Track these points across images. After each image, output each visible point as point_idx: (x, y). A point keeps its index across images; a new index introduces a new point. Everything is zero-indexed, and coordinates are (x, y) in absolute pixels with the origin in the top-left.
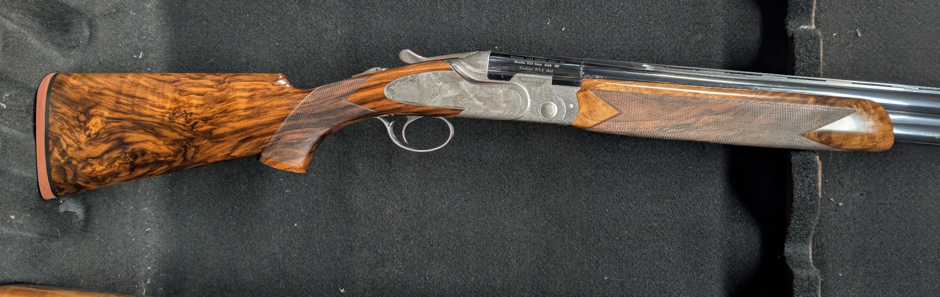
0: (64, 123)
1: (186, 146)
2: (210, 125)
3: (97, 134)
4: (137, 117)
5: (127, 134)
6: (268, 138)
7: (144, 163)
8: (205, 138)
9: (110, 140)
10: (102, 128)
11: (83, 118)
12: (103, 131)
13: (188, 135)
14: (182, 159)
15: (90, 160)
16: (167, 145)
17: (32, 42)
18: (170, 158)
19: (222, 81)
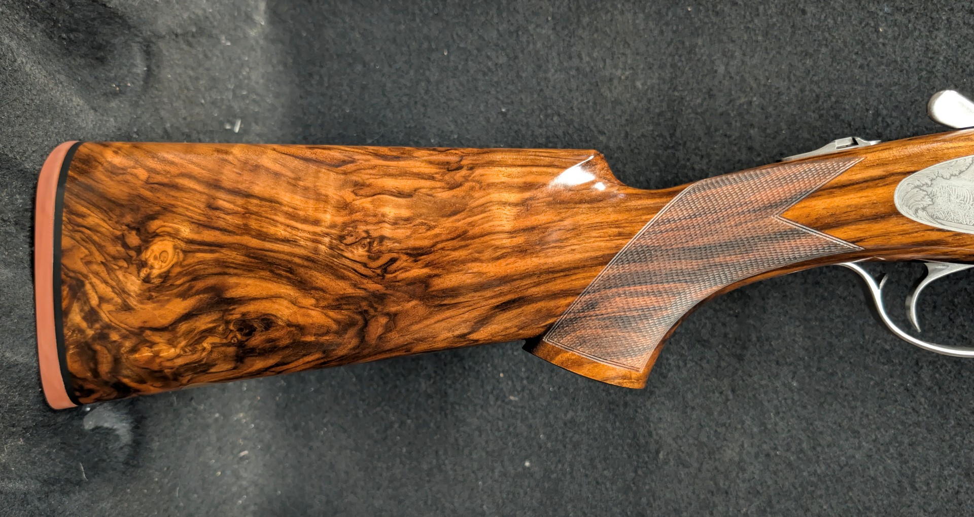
0: (93, 249)
1: (366, 311)
2: (426, 266)
3: (165, 276)
4: (254, 243)
5: (232, 280)
6: (563, 302)
7: (268, 345)
8: (412, 297)
9: (194, 290)
10: (176, 264)
11: (134, 239)
12: (178, 269)
13: (373, 286)
14: (354, 342)
15: (148, 332)
16: (324, 307)
17: (27, 69)
18: (327, 338)
19: (456, 166)
